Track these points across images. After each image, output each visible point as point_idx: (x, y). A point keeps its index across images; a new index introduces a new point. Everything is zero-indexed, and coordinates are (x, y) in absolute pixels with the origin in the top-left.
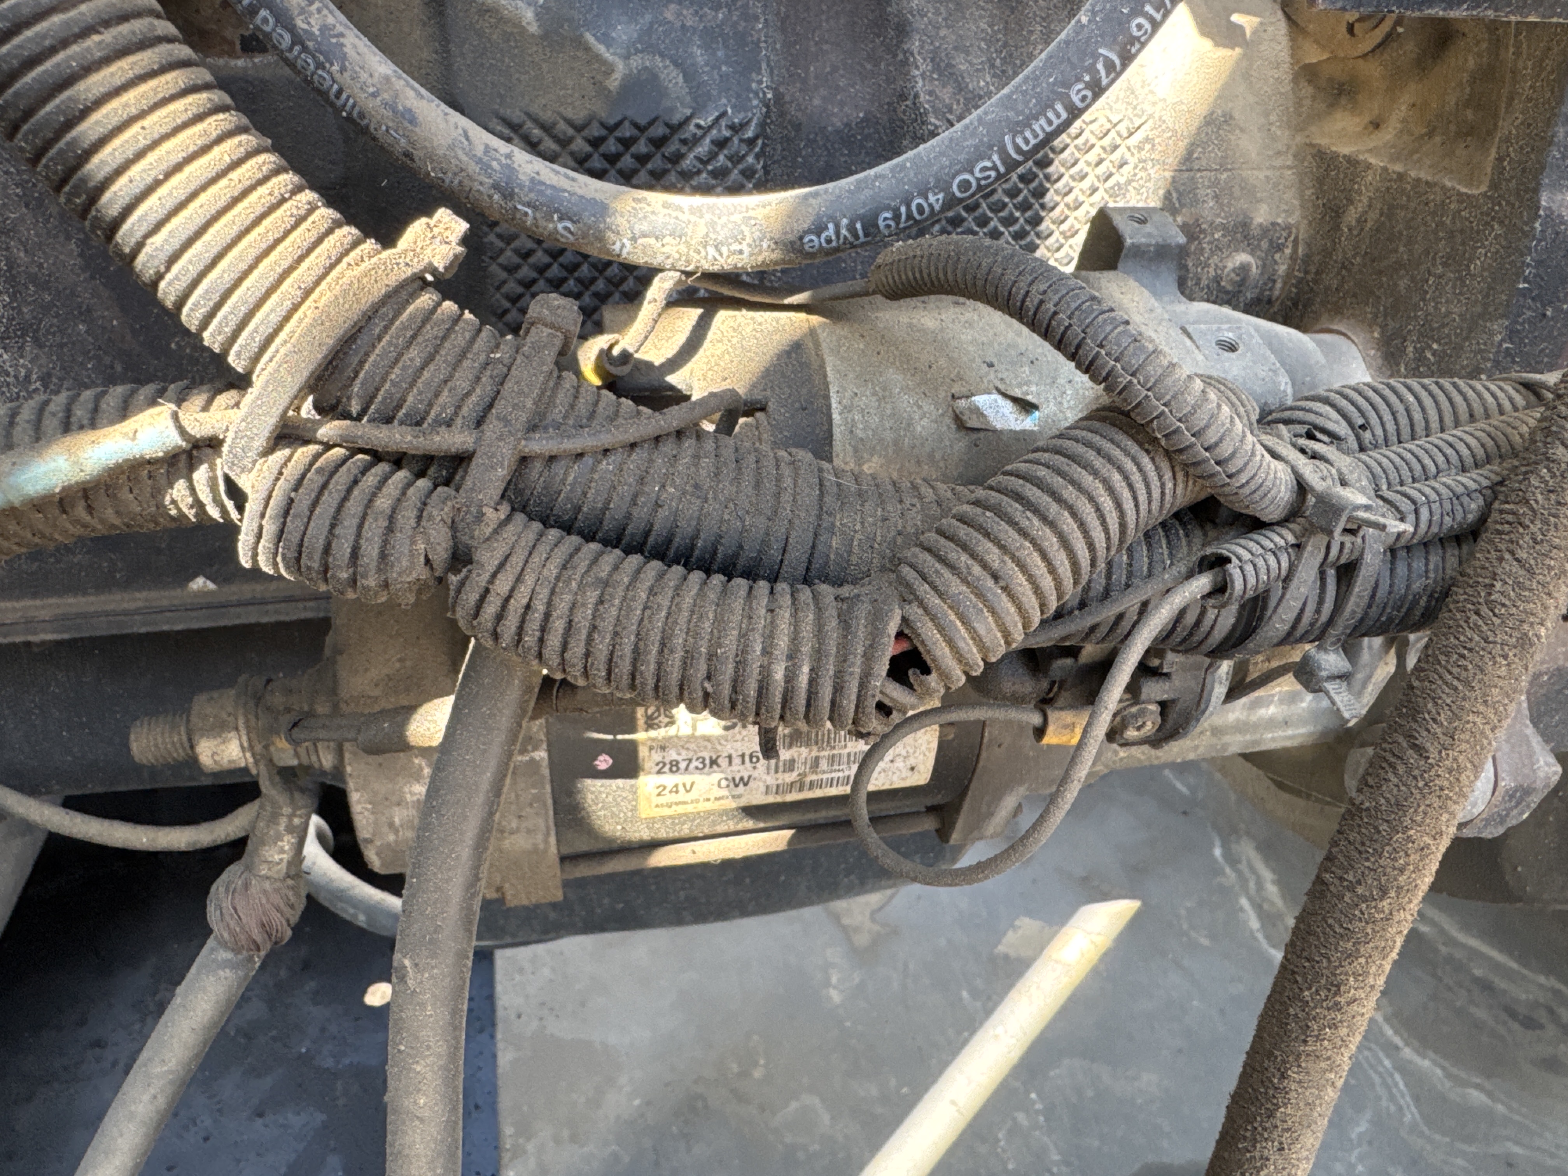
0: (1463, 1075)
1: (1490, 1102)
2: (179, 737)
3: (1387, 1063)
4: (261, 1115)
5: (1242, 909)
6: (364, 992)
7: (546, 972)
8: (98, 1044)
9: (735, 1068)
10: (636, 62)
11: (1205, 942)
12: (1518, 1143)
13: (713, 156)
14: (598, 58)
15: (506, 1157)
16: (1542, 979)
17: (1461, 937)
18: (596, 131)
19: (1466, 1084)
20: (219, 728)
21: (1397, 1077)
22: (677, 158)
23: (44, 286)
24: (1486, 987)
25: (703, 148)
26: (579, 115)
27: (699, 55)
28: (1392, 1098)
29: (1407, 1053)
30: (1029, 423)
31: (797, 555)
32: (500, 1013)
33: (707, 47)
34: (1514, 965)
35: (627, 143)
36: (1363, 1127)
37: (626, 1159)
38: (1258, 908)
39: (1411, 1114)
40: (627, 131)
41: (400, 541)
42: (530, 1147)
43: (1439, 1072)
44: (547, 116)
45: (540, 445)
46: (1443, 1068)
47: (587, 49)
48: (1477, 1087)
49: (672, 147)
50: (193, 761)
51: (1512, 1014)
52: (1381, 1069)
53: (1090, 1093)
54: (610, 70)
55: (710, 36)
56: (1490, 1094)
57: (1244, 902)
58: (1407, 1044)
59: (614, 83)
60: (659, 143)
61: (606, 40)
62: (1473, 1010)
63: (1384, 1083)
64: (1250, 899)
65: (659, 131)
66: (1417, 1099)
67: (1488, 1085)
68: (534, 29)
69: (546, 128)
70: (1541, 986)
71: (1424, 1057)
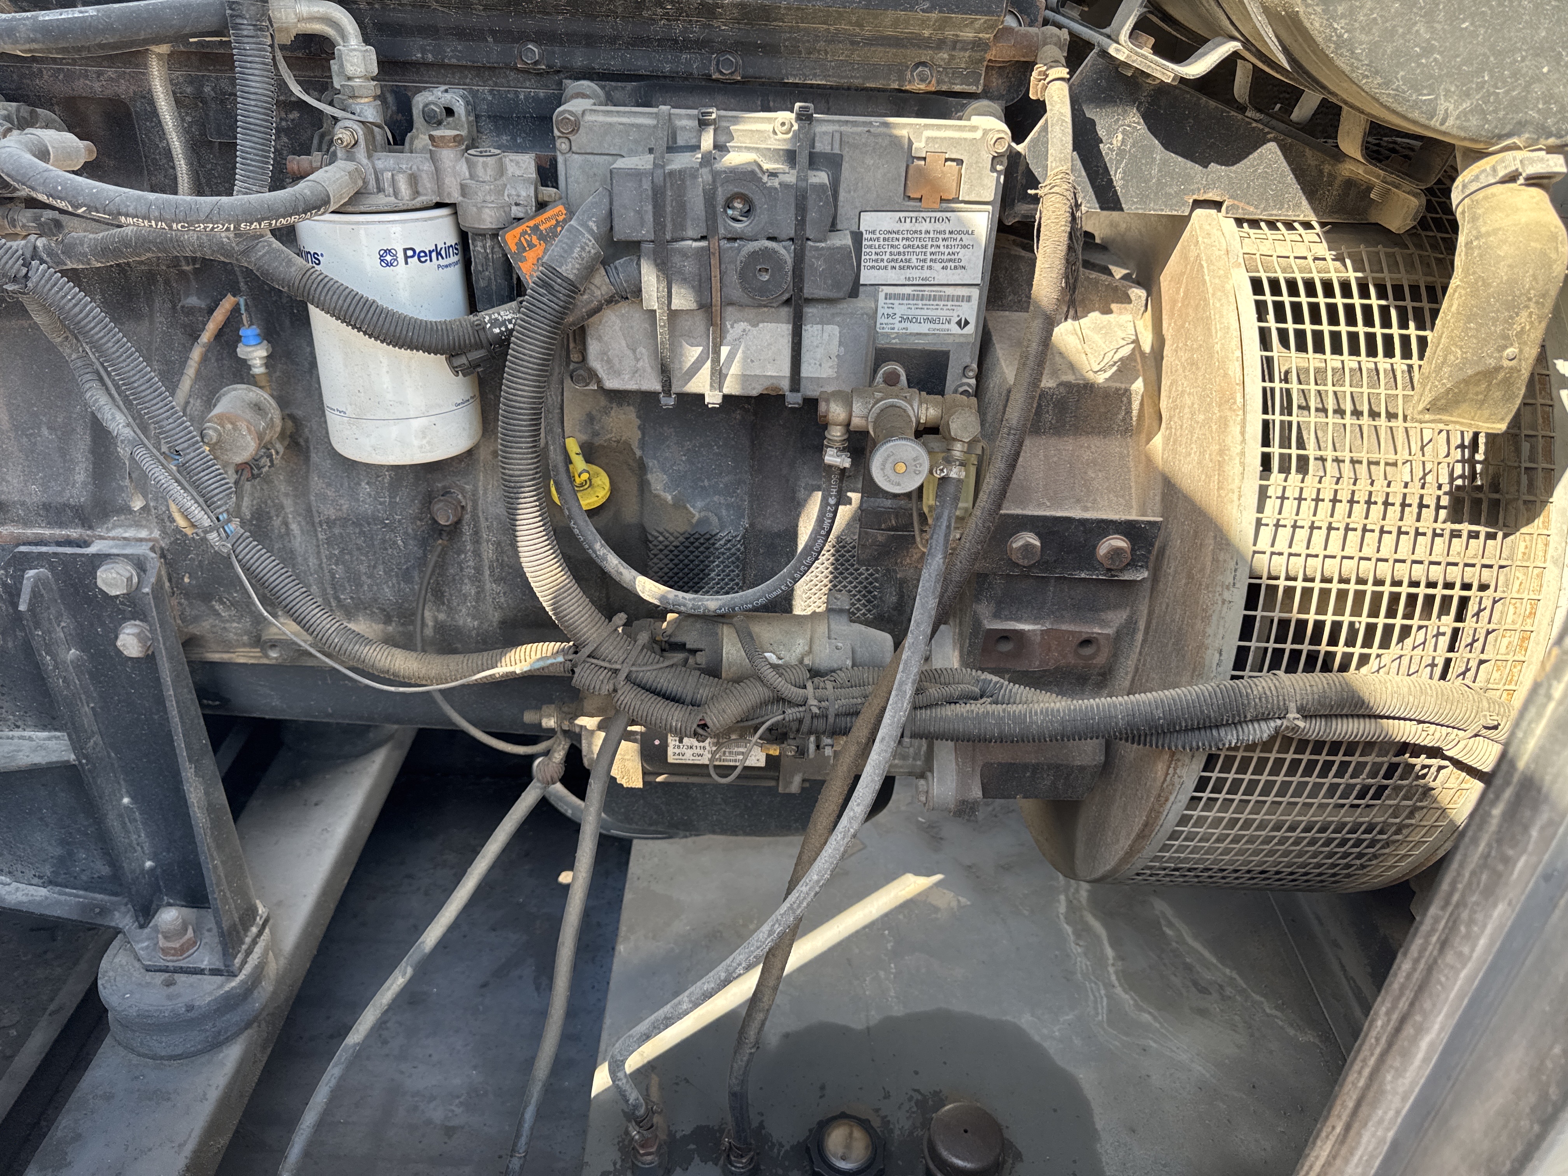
0: (1145, 1006)
1: (1152, 1021)
2: (537, 717)
3: (1103, 992)
4: (494, 930)
5: (1059, 901)
6: (559, 875)
7: (656, 860)
8: (410, 876)
9: (741, 922)
10: (703, 514)
11: (1026, 913)
12: (1155, 1041)
13: (726, 544)
14: (691, 513)
15: (620, 939)
16: (1228, 971)
17: (1190, 941)
18: (687, 535)
19: (1141, 1009)
20: (549, 716)
21: (1105, 999)
22: (714, 544)
23: (511, 568)
24: (1189, 968)
25: (722, 542)
26: (682, 531)
27: (724, 512)
28: (1096, 1009)
29: (1119, 990)
30: (780, 662)
31: (689, 699)
32: (629, 875)
33: (727, 510)
34: (1215, 961)
35: (697, 539)
36: (1070, 1017)
37: (677, 951)
38: (1069, 902)
39: (1102, 1016)
40: (697, 536)
41: (603, 687)
42: (632, 938)
43: (1131, 1002)
44: (671, 531)
45: (634, 669)
46: (1135, 1000)
47: (687, 509)
48: (1150, 1013)
49: (712, 541)
50: (540, 724)
51: (1195, 984)
52: (1097, 994)
53: (923, 970)
54: (694, 516)
55: (728, 506)
56: (1155, 1018)
57: (1062, 897)
58: (1121, 985)
59: (694, 521)
60: (709, 539)
61: (693, 506)
62: (1173, 978)
63: (1095, 1002)
64: (1067, 897)
65: (708, 536)
66: (1110, 1011)
67: (1156, 1014)
68: (671, 502)
69: (672, 534)
70: (1224, 974)
71: (1126, 993)
